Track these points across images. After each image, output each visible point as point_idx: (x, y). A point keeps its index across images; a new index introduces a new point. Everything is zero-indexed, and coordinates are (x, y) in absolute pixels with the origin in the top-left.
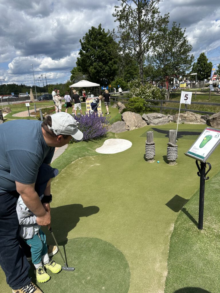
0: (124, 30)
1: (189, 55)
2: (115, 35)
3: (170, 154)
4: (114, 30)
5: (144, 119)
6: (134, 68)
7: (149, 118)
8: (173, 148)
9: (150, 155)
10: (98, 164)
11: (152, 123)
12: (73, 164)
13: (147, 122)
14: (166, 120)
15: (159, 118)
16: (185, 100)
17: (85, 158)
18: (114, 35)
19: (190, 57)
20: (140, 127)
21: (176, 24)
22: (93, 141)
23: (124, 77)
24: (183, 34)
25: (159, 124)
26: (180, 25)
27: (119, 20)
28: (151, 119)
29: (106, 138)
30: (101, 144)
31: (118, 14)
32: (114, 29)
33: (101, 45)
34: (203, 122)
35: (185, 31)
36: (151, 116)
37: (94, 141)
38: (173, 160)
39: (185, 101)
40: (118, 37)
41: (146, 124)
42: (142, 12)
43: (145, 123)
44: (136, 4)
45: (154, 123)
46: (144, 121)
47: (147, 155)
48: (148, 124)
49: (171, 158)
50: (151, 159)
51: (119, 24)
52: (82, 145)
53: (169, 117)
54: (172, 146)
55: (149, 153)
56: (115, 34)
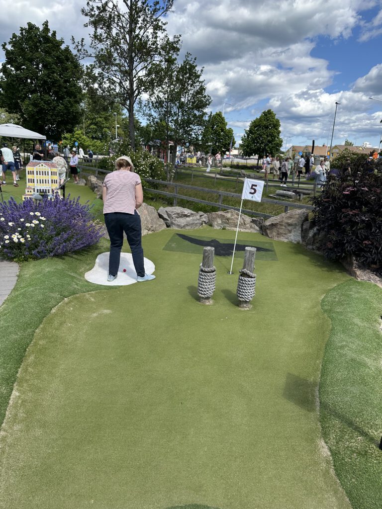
0: (101, 46)
1: (206, 114)
2: (84, 50)
3: (245, 290)
4: (82, 41)
5: (160, 216)
6: (104, 116)
7: (169, 215)
8: (250, 279)
9: (208, 291)
10: (106, 311)
11: (175, 225)
12: (56, 314)
13: (166, 223)
14: (198, 221)
15: (186, 216)
16: (250, 193)
17: (76, 298)
18: (82, 50)
19: (207, 116)
20: (156, 230)
21: (190, 57)
22: (72, 257)
23: (85, 128)
24: (199, 76)
25: (188, 228)
26: (195, 59)
27: (95, 24)
28: (173, 218)
29: (97, 252)
30: (90, 263)
31: (93, 13)
32: (83, 39)
33: (50, 64)
34: (254, 228)
35: (202, 71)
36: (172, 212)
37: (75, 256)
38: (248, 300)
39: (252, 195)
40: (90, 56)
41: (165, 226)
42: (137, 23)
43: (163, 224)
44: (127, 5)
45: (179, 226)
46: (161, 219)
47: (202, 291)
48: (168, 226)
49: (246, 297)
50: (208, 298)
51: (93, 33)
52: (55, 267)
53: (201, 216)
54: (249, 276)
55: (206, 287)
56: (84, 48)
